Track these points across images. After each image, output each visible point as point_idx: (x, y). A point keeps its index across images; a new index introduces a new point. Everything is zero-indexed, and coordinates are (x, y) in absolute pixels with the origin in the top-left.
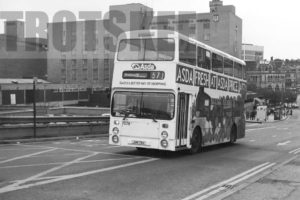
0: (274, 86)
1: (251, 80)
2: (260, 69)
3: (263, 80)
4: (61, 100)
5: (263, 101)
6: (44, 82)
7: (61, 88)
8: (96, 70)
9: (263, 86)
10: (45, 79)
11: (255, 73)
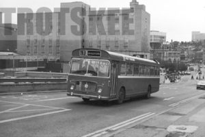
0: (172, 59)
1: (157, 55)
2: (163, 48)
3: (165, 55)
4: (25, 67)
5: (164, 69)
6: (15, 54)
7: (25, 58)
8: (50, 47)
9: (165, 59)
10: (15, 52)
11: (159, 50)
